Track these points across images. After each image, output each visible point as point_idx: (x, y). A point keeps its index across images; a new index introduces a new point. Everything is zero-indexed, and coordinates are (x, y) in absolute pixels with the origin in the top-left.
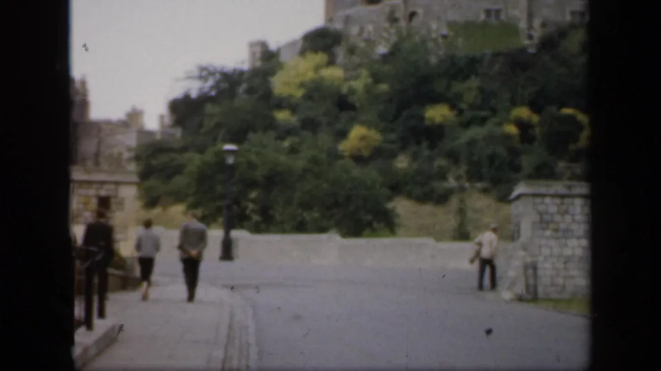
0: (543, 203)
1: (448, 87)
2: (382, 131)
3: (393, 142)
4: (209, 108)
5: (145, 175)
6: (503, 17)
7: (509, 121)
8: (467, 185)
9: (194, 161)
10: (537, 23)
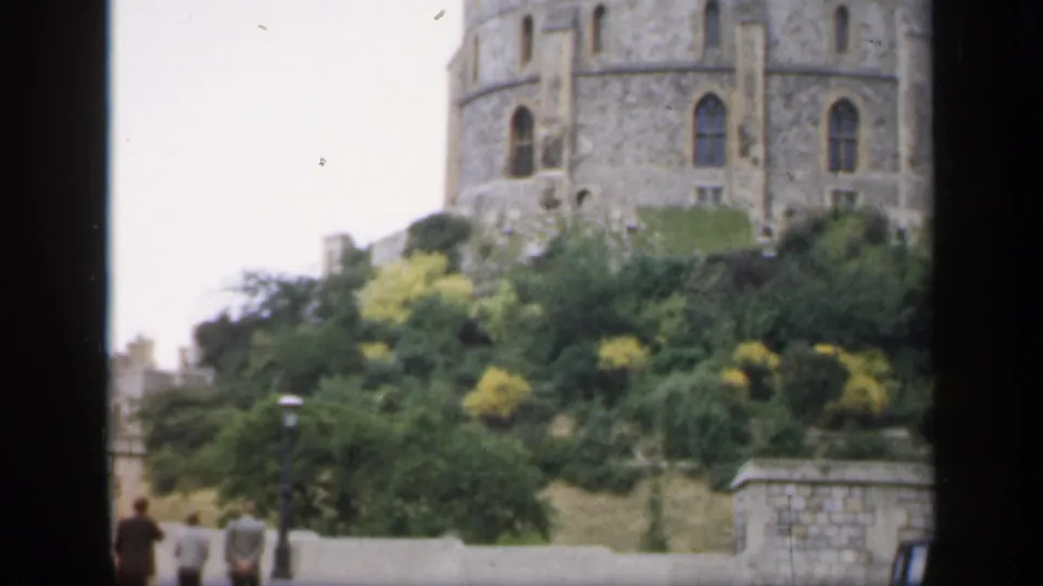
0: (782, 494)
1: (637, 310)
2: (531, 378)
3: (548, 395)
4: (259, 338)
5: (154, 443)
6: (725, 199)
7: (731, 364)
8: (664, 464)
9: (233, 422)
10: (778, 210)
